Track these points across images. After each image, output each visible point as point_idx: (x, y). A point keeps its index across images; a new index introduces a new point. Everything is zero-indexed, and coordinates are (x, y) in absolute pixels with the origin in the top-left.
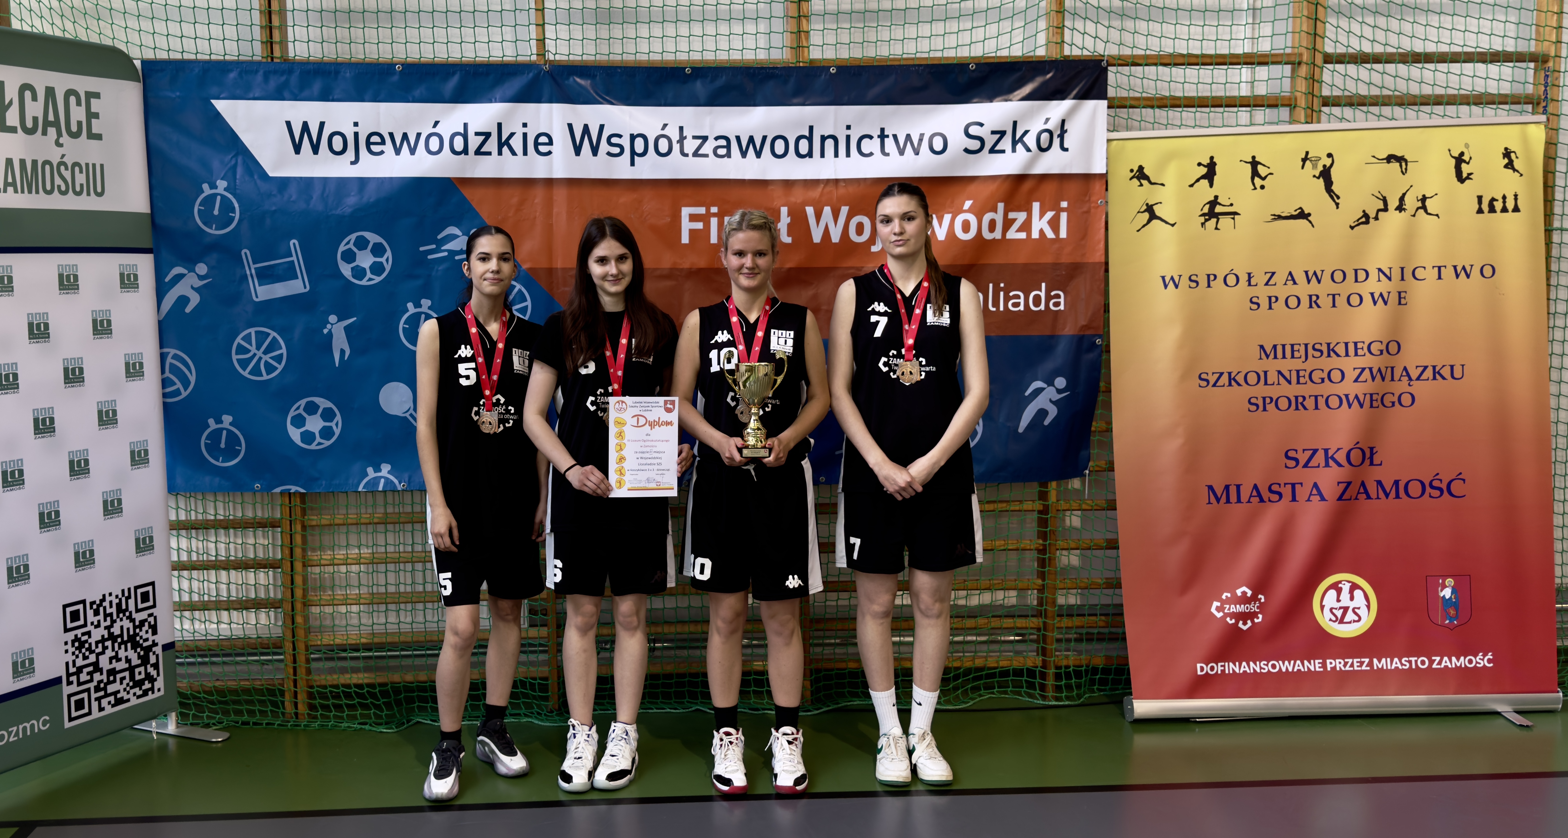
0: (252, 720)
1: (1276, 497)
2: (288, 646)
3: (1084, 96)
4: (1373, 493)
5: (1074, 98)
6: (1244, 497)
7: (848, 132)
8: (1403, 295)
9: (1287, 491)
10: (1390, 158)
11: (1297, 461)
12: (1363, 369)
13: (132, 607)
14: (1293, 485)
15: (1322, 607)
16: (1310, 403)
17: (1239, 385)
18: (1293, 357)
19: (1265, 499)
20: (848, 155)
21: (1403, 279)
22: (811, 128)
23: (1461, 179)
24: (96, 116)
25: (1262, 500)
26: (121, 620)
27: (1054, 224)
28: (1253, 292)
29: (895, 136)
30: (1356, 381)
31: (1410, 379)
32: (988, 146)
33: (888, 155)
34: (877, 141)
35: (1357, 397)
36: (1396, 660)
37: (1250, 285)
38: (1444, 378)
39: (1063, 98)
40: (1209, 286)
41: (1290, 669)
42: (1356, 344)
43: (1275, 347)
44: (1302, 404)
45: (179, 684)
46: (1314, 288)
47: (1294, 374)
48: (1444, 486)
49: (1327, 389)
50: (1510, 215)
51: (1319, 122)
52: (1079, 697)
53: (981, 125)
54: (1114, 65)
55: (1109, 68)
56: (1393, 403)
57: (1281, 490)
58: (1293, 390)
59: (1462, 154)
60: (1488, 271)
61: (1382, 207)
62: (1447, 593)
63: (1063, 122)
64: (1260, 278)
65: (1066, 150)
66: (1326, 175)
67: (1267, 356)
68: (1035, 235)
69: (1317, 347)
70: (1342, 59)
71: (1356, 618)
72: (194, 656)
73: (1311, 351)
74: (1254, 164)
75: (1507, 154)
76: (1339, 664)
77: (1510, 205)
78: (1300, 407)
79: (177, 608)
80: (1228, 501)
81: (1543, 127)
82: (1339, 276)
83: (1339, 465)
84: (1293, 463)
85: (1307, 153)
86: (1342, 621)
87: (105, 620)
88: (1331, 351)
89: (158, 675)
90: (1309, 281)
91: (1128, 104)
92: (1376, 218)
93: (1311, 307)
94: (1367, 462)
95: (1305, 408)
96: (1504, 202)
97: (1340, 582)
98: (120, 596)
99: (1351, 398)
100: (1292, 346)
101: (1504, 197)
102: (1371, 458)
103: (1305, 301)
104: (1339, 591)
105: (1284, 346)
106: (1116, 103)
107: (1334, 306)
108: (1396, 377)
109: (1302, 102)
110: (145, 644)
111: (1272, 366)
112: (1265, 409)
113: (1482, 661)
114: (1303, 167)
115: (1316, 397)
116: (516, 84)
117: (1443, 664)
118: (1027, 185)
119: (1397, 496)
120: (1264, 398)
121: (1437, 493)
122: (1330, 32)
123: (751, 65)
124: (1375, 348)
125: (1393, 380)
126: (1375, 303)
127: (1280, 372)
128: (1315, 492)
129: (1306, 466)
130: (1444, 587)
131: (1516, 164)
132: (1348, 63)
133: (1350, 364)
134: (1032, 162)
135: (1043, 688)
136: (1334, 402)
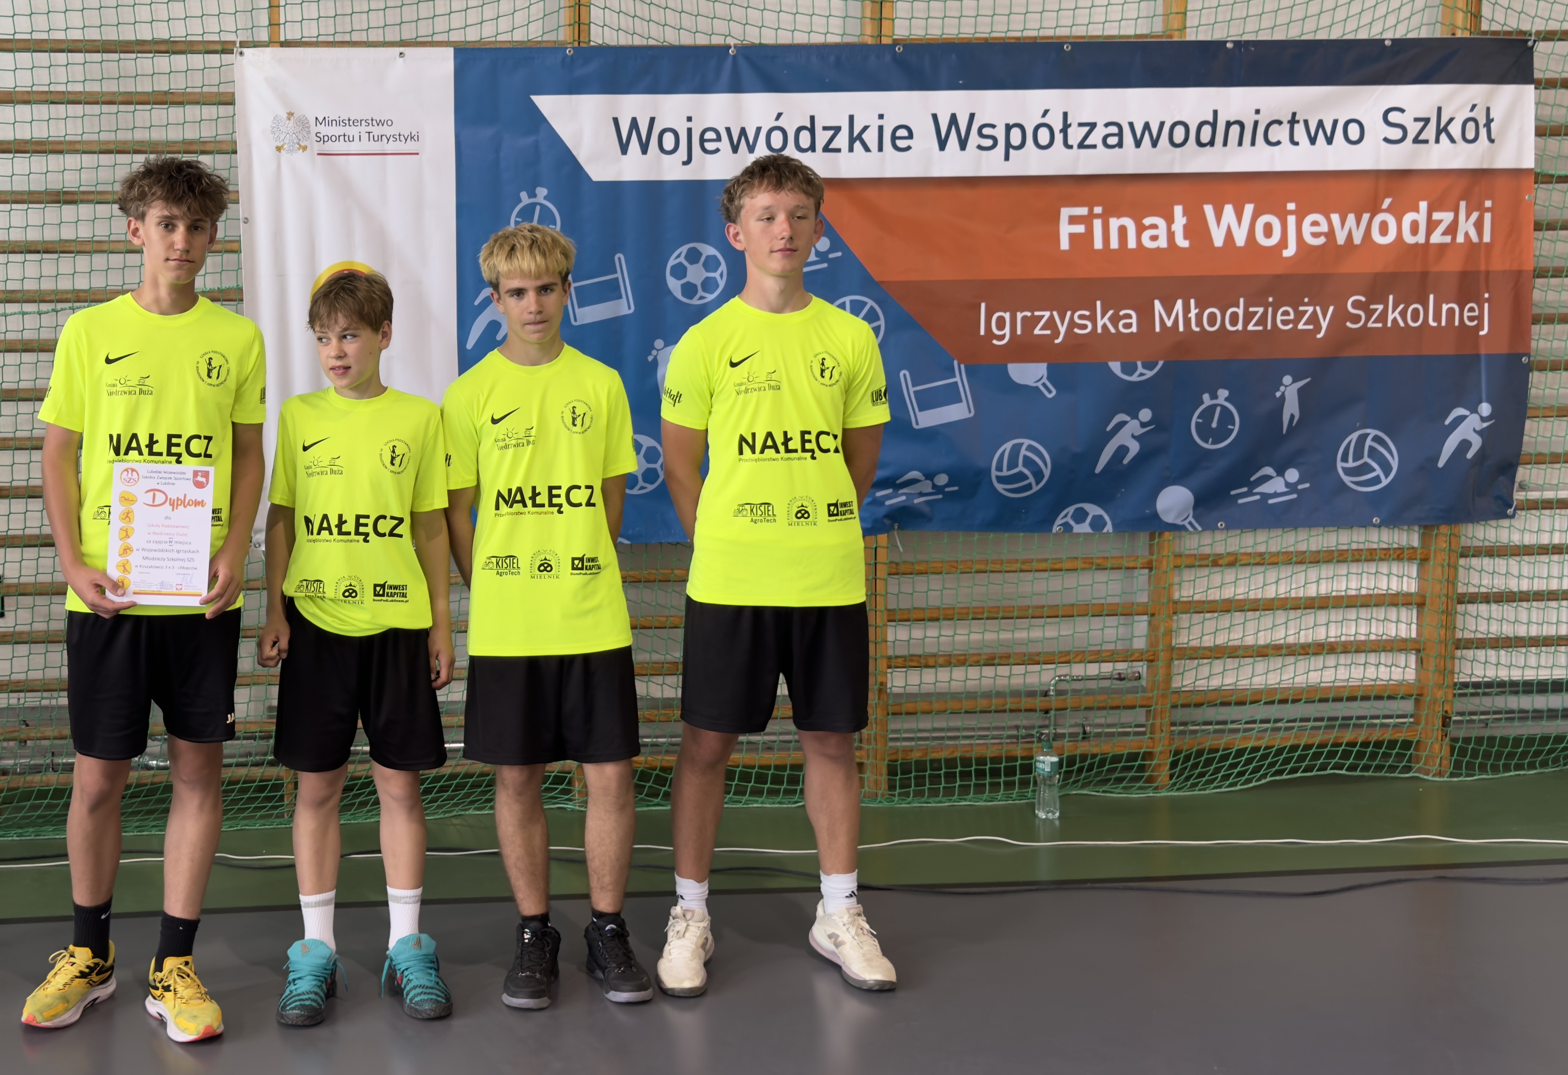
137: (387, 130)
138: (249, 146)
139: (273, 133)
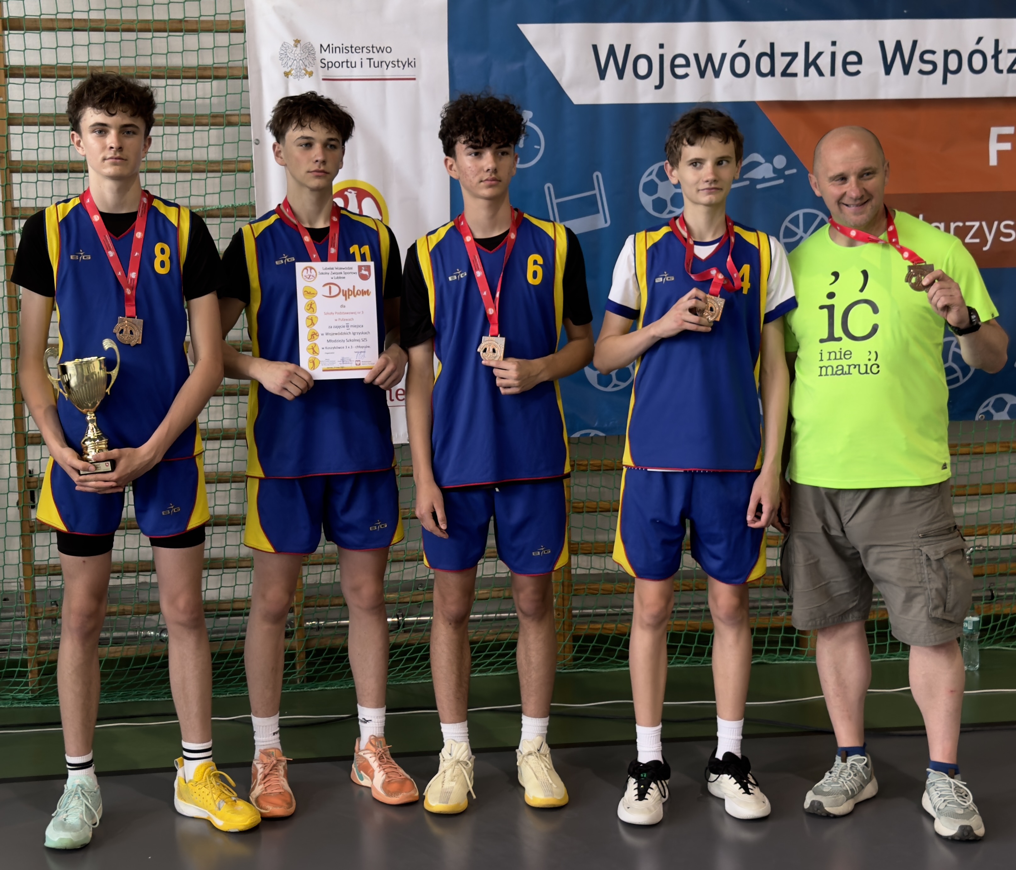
137: (387, 57)
138: (259, 71)
139: (281, 59)
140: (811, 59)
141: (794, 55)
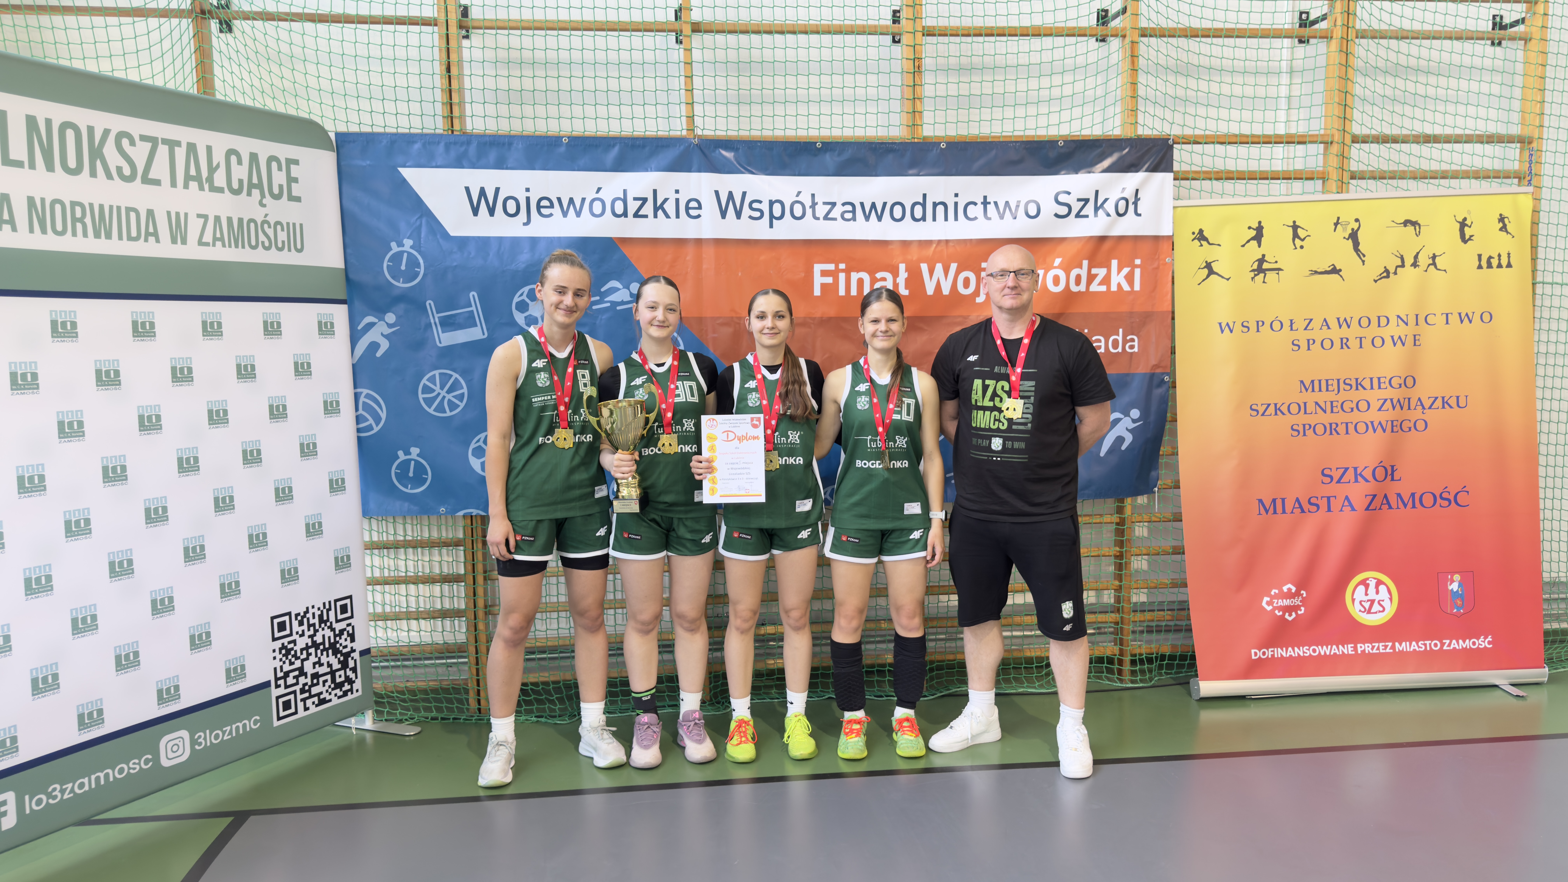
0: (440, 716)
1: (1315, 508)
2: (472, 649)
3: (1154, 169)
4: (1394, 505)
5: (1146, 171)
6: (1288, 509)
7: (956, 199)
8: (1417, 337)
9: (1323, 503)
10: (1406, 223)
11: (1331, 477)
12: (1386, 400)
13: (332, 618)
14: (1329, 498)
15: (1353, 600)
16: (1342, 429)
17: (1283, 414)
18: (1327, 390)
19: (1306, 510)
20: (956, 219)
21: (1417, 324)
22: (925, 196)
23: (1464, 240)
24: (296, 180)
25: (1303, 511)
26: (323, 629)
27: (1130, 278)
28: (1294, 335)
29: (996, 203)
30: (1380, 410)
31: (1424, 408)
32: (1074, 212)
33: (990, 219)
34: (980, 207)
35: (1380, 423)
36: (1414, 643)
37: (1292, 329)
38: (1451, 407)
39: (1137, 171)
40: (1258, 331)
41: (1328, 653)
42: (1379, 379)
43: (1313, 382)
44: (1335, 429)
45: (374, 685)
46: (1345, 332)
47: (1329, 404)
48: (1452, 498)
49: (1355, 417)
50: (1504, 270)
51: (1348, 192)
52: (1151, 679)
53: (1069, 193)
54: (1179, 143)
55: (1175, 146)
56: (1410, 429)
57: (1319, 502)
58: (1327, 418)
59: (1465, 219)
60: (1486, 317)
61: (1400, 264)
62: (1454, 587)
63: (1137, 191)
64: (1300, 324)
65: (1140, 215)
66: (1354, 237)
67: (1307, 390)
68: (1114, 288)
69: (1347, 381)
70: (1367, 139)
71: (1381, 609)
72: (387, 661)
73: (1342, 385)
74: (1295, 227)
75: (1502, 219)
76: (1367, 648)
77: (1504, 262)
78: (1334, 432)
79: (372, 618)
80: (1275, 512)
81: (1530, 196)
82: (1365, 322)
83: (1367, 481)
84: (1328, 480)
85: (1338, 218)
86: (1369, 612)
87: (309, 630)
88: (1359, 385)
89: (356, 677)
90: (1340, 327)
91: (1190, 177)
92: (1395, 273)
93: (1342, 348)
94: (1389, 477)
95: (1338, 434)
96: (1499, 259)
97: (1368, 579)
98: (322, 608)
99: (1376, 425)
100: (1327, 381)
101: (1499, 256)
102: (1392, 475)
103: (1337, 344)
104: (1367, 586)
105: (1320, 381)
106: (1180, 175)
107: (1361, 347)
108: (1412, 407)
109: (1334, 175)
110: (344, 651)
111: (1310, 398)
112: (1304, 435)
113: (1483, 643)
114: (1335, 230)
115: (1347, 424)
116: (670, 155)
117: (1452, 646)
118: (1107, 245)
119: (1414, 507)
120: (1304, 425)
121: (1446, 503)
122: (1356, 115)
123: (873, 141)
124: (1395, 382)
125: (1409, 409)
126: (1395, 344)
127: (1317, 403)
128: (1346, 503)
129: (1339, 482)
130: (1452, 581)
131: (1509, 228)
132: (1372, 142)
133: (1375, 396)
134: (1111, 226)
135: (1120, 672)
136: (1361, 428)
140: (658, 204)
141: (644, 200)
